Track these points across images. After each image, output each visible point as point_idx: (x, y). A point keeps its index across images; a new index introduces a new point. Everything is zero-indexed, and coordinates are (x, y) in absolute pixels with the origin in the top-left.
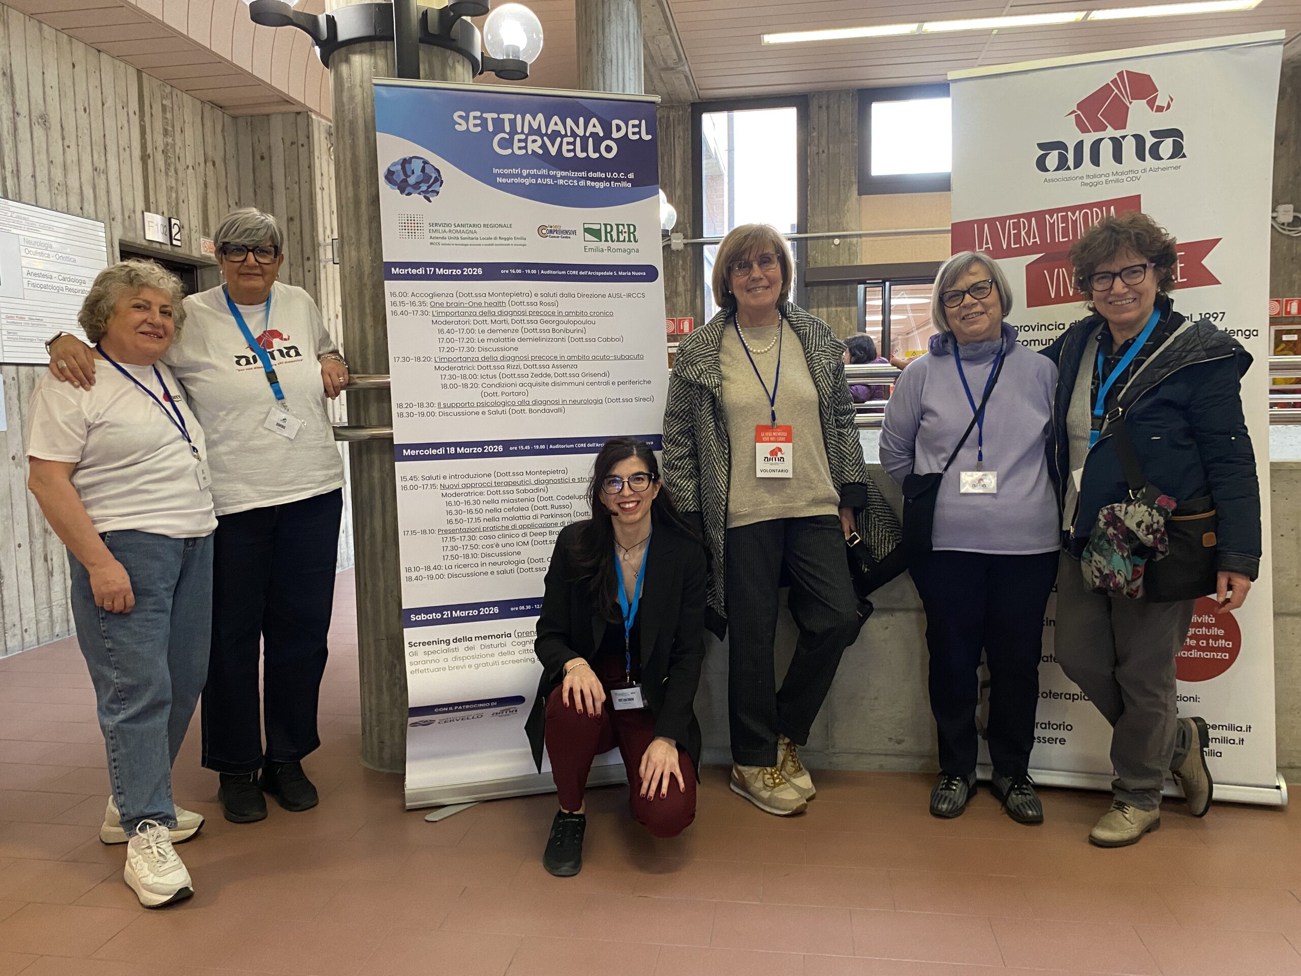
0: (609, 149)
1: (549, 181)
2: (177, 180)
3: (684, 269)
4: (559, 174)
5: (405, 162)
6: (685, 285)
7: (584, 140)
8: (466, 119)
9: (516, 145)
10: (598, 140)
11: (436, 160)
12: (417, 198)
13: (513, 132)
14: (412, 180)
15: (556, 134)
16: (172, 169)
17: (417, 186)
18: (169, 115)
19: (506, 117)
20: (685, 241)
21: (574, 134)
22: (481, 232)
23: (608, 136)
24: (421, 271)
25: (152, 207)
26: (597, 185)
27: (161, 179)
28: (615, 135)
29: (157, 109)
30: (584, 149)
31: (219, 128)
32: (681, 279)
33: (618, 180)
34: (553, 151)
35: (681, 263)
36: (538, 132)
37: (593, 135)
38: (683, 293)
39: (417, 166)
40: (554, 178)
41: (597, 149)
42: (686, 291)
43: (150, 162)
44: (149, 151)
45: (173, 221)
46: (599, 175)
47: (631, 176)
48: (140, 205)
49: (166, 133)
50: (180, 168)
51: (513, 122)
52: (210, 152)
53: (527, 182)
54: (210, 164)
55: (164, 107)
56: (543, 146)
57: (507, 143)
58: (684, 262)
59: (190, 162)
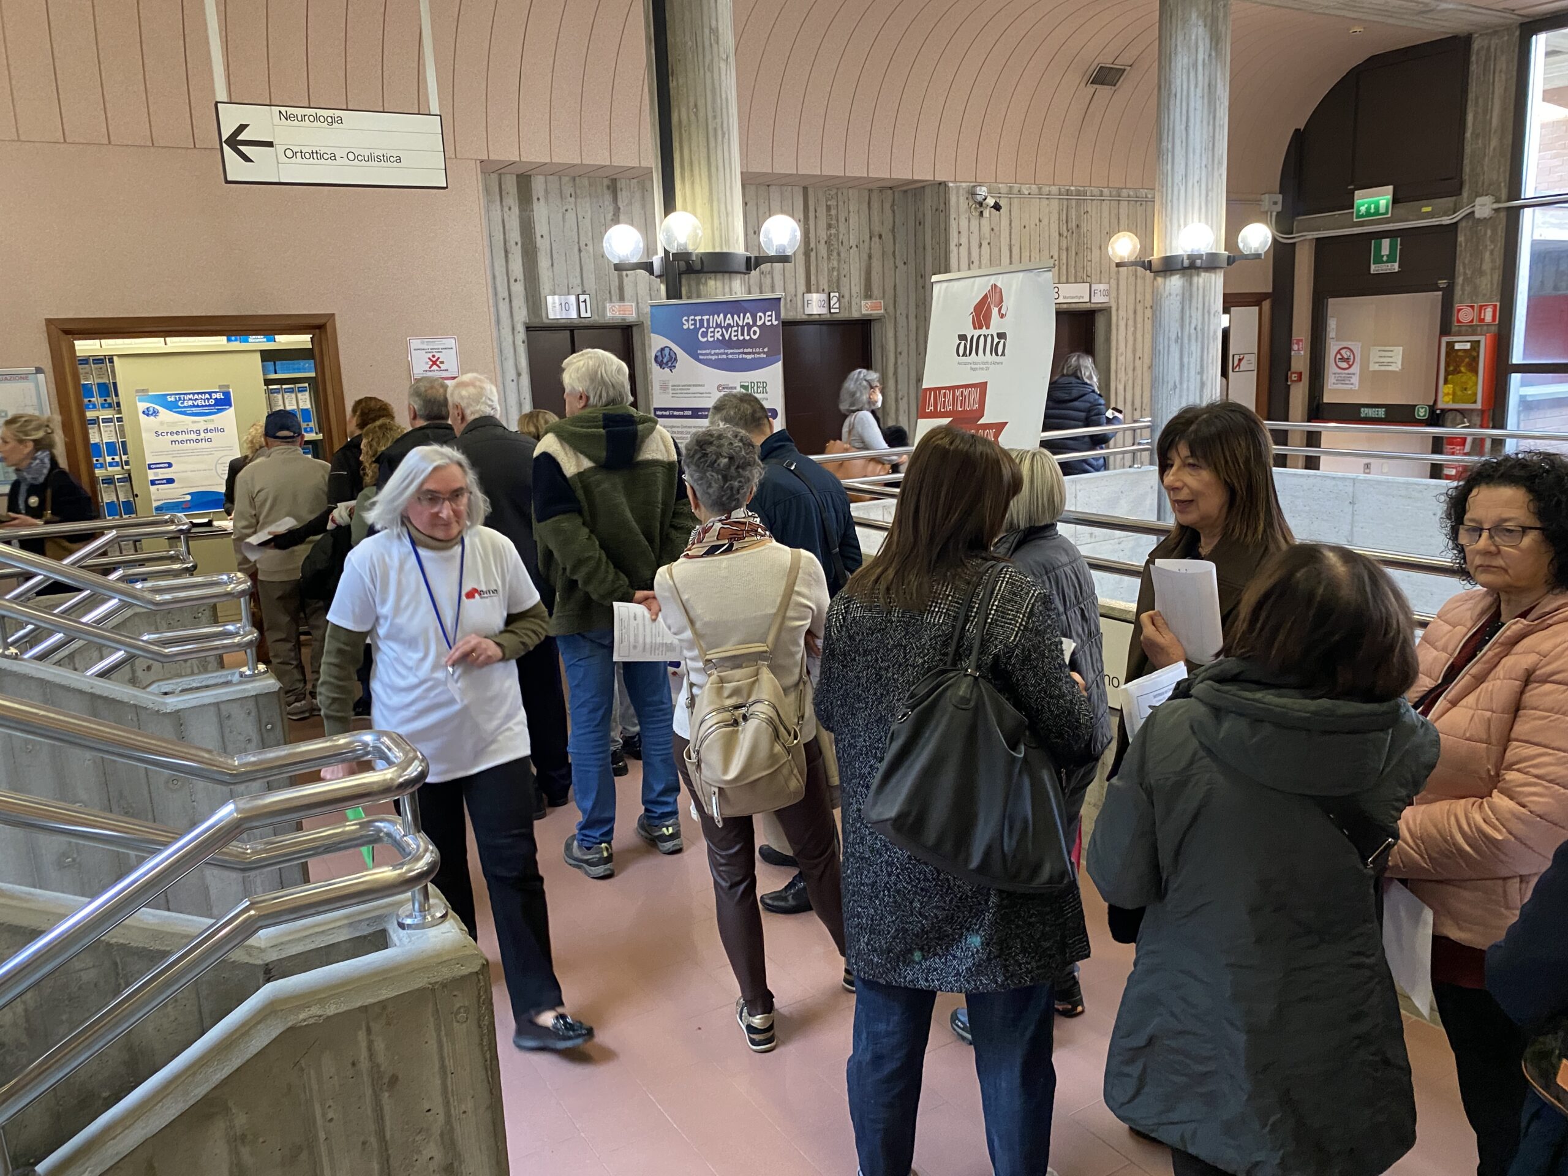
0: (755, 333)
1: (724, 357)
2: (839, 261)
3: (1492, 242)
4: (730, 351)
5: (662, 350)
6: (1493, 261)
7: (743, 327)
8: (687, 321)
9: (710, 334)
10: (749, 327)
11: (676, 348)
12: (667, 370)
13: (708, 327)
14: (665, 361)
15: (729, 325)
16: (835, 253)
17: (667, 363)
18: (833, 212)
19: (705, 318)
20: (1496, 206)
21: (738, 325)
22: (693, 389)
23: (755, 321)
24: (667, 413)
25: (813, 288)
26: (749, 357)
27: (824, 266)
28: (759, 323)
29: (822, 210)
30: (743, 334)
31: (887, 206)
32: (1487, 254)
33: (759, 353)
34: (727, 337)
35: (1489, 232)
36: (719, 326)
37: (748, 324)
38: (1488, 271)
39: (667, 351)
40: (727, 354)
41: (749, 334)
42: (1493, 269)
43: (813, 254)
44: (812, 245)
45: (832, 294)
46: (750, 350)
47: (766, 350)
48: (802, 288)
49: (829, 226)
50: (843, 250)
51: (708, 320)
52: (877, 229)
53: (714, 358)
54: (876, 239)
55: (829, 208)
56: (723, 335)
57: (705, 334)
58: (1495, 232)
59: (853, 243)
